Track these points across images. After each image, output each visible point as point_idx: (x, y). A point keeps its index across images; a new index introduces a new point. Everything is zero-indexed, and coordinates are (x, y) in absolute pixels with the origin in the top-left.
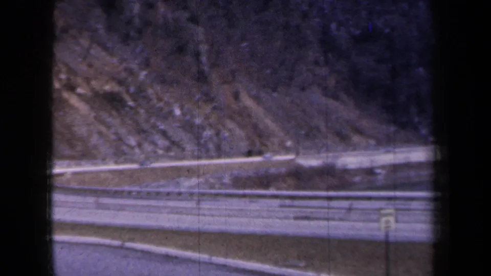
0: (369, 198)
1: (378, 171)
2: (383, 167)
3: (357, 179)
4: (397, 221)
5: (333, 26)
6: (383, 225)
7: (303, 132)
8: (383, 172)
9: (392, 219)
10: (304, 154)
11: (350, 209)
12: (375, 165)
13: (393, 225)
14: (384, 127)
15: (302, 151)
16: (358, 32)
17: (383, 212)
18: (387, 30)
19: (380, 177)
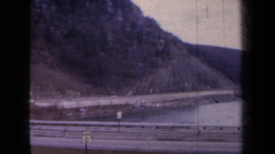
0: (76, 125)
1: (82, 110)
2: (85, 108)
3: (70, 114)
4: (92, 138)
5: (52, 28)
6: (84, 140)
7: (39, 87)
8: (85, 111)
9: (89, 137)
10: (40, 100)
11: (65, 131)
12: (80, 106)
13: (90, 140)
14: (86, 86)
15: (38, 98)
16: (66, 32)
17: (84, 133)
18: (83, 32)
19: (83, 113)
